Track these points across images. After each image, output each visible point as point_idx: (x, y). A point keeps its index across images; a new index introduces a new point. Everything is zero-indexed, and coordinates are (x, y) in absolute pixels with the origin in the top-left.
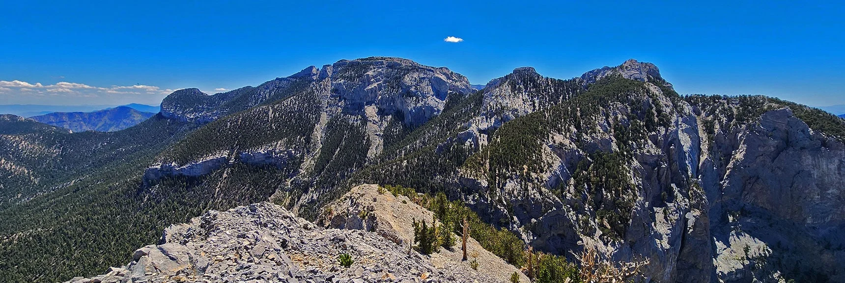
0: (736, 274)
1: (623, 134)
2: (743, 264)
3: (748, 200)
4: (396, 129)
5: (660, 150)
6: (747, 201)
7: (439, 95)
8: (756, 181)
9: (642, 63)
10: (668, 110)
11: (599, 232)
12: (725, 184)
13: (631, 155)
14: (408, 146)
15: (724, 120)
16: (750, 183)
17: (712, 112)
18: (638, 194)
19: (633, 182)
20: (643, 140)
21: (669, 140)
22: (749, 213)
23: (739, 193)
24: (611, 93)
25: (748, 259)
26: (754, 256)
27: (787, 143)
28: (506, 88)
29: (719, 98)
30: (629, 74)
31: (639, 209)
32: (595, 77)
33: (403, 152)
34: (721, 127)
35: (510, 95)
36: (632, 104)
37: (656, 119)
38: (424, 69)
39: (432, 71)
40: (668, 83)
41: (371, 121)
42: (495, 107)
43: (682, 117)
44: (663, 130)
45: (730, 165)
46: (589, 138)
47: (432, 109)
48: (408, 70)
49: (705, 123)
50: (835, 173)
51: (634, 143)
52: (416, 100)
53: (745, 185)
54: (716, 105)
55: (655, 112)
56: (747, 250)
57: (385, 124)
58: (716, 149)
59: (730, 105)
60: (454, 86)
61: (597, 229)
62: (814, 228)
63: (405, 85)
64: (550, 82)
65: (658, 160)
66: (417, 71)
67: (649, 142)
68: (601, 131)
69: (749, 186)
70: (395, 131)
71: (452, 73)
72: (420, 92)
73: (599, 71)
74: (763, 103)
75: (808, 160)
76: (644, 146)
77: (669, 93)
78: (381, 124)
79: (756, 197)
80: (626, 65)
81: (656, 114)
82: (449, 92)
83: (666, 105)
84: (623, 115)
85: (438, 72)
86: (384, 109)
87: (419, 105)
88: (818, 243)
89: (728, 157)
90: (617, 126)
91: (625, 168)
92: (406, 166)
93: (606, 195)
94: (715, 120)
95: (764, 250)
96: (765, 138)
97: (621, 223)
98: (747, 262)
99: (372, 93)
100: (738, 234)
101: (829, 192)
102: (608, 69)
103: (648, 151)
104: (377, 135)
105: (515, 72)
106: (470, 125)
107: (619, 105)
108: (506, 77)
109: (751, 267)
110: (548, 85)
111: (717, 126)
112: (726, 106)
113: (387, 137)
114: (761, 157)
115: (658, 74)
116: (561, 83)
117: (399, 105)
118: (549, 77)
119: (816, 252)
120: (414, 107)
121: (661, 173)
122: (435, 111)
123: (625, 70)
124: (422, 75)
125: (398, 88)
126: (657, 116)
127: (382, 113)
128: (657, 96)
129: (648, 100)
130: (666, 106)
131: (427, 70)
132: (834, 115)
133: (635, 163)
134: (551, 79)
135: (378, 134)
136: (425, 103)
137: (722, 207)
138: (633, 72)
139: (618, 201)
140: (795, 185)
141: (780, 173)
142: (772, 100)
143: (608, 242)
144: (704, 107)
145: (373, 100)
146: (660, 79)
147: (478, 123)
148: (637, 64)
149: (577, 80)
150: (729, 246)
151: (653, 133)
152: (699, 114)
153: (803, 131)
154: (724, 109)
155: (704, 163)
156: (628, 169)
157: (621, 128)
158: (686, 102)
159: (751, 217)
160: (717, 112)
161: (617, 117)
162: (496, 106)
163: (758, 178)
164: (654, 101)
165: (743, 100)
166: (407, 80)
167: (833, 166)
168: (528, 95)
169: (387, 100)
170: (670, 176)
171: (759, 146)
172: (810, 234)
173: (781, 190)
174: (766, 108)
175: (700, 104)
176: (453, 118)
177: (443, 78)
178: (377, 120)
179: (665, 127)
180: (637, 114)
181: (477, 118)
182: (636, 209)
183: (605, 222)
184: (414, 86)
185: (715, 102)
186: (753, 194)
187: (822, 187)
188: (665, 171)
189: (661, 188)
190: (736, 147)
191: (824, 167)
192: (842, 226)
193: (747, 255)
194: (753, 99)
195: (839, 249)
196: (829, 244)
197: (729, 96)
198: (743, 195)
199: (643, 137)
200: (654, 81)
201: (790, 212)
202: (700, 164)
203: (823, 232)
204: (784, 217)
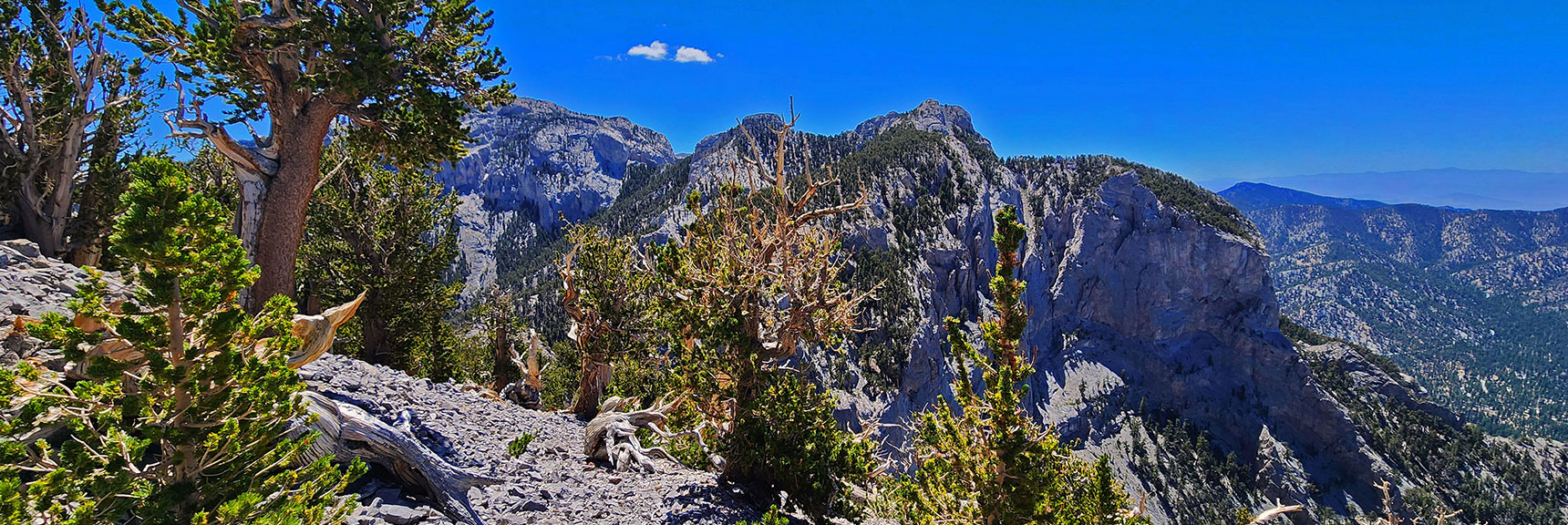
0: (1069, 426)
1: (906, 219)
2: (1078, 410)
3: (1087, 313)
4: (524, 238)
5: (959, 242)
6: (1085, 315)
7: (608, 168)
8: (1095, 284)
9: (946, 106)
10: (974, 179)
11: (863, 382)
12: (1056, 290)
13: (917, 252)
14: (545, 269)
15: (1057, 194)
16: (1087, 288)
17: (1042, 182)
18: (922, 313)
19: (916, 295)
20: (935, 228)
21: (975, 225)
22: (1087, 333)
23: (1074, 304)
24: (891, 152)
25: (1084, 400)
26: (1092, 396)
27: (1133, 223)
28: (731, 153)
29: (1051, 160)
30: (924, 124)
31: (922, 336)
32: (877, 130)
33: (535, 280)
34: (1052, 207)
35: (736, 164)
36: (922, 169)
37: (956, 193)
38: (577, 118)
39: (594, 123)
40: (983, 140)
41: (467, 225)
42: (709, 187)
43: (999, 190)
44: (964, 209)
45: (1064, 263)
46: (852, 228)
47: (595, 196)
48: (544, 121)
49: (1032, 200)
50: (1187, 264)
51: (922, 232)
52: (562, 179)
53: (1082, 291)
54: (1046, 171)
55: (955, 182)
56: (1082, 389)
57: (499, 230)
58: (1045, 239)
59: (1065, 171)
60: (640, 152)
61: (860, 377)
62: (1164, 345)
63: (539, 151)
64: (805, 141)
65: (955, 259)
66: (563, 122)
67: (945, 229)
68: (872, 215)
69: (1088, 292)
70: (521, 242)
71: (636, 128)
72: (571, 164)
73: (882, 120)
74: (1104, 167)
75: (1156, 248)
76: (937, 237)
77: (981, 153)
78: (491, 229)
79: (1095, 308)
80: (920, 109)
81: (957, 184)
82: (629, 162)
83: (970, 170)
84: (906, 188)
85: (606, 126)
86: (496, 200)
87: (568, 189)
88: (1168, 366)
89: (1061, 248)
90: (897, 207)
91: (905, 274)
92: (537, 306)
93: (875, 319)
94: (1045, 194)
95: (1104, 386)
96: (1106, 217)
97: (896, 362)
98: (1083, 406)
99: (467, 168)
100: (1073, 366)
101: (1182, 292)
102: (896, 116)
103: (942, 246)
104: (481, 251)
105: (746, 122)
106: (662, 222)
107: (903, 172)
108: (731, 132)
109: (1088, 413)
110: (802, 145)
111: (1047, 204)
112: (1059, 173)
113: (505, 257)
114: (1101, 248)
115: (970, 125)
116: (822, 141)
117: (528, 189)
118: (804, 132)
119: (1165, 380)
120: (558, 194)
121: (960, 279)
122: (602, 201)
123: (920, 116)
124: (572, 132)
125: (524, 156)
126: (958, 189)
127: (492, 206)
128: (959, 156)
129: (946, 164)
130: (972, 172)
131: (583, 120)
132: (1191, 183)
133: (923, 266)
134: (807, 134)
135: (484, 249)
136: (581, 186)
137: (1053, 328)
138: (931, 120)
139: (891, 327)
140: (1141, 286)
141: (1123, 269)
142: (1116, 162)
143: (875, 396)
144: (1031, 175)
145: (470, 182)
146: (972, 132)
147: (677, 216)
148: (938, 107)
149: (849, 136)
150: (1063, 386)
151: (952, 216)
152: (1025, 187)
153: (1150, 205)
154: (1058, 178)
155: (1028, 262)
156: (910, 275)
157: (903, 210)
158: (1006, 168)
159: (1089, 338)
160: (1047, 183)
161: (898, 192)
162: (712, 184)
163: (1098, 280)
164: (955, 163)
165: (1081, 161)
166: (542, 140)
167: (1185, 255)
168: (769, 164)
169: (501, 182)
170: (973, 283)
171: (1099, 231)
172: (1160, 354)
173: (1126, 295)
174: (1108, 173)
175: (1027, 172)
176: (634, 210)
177: (617, 136)
178: (481, 222)
179: (968, 205)
180: (930, 186)
181: (676, 208)
182: (918, 337)
183: (873, 364)
184: (558, 151)
185: (1046, 167)
186: (1092, 303)
187: (1173, 286)
188: (967, 276)
189: (961, 303)
190: (1070, 235)
191: (1173, 256)
192: (1195, 340)
193: (1083, 395)
194: (1093, 160)
195: (1192, 372)
196: (1181, 367)
197: (1064, 157)
198: (1080, 308)
199: (936, 224)
200: (963, 136)
201: (1136, 325)
202: (1023, 265)
203: (1174, 349)
204: (1130, 334)
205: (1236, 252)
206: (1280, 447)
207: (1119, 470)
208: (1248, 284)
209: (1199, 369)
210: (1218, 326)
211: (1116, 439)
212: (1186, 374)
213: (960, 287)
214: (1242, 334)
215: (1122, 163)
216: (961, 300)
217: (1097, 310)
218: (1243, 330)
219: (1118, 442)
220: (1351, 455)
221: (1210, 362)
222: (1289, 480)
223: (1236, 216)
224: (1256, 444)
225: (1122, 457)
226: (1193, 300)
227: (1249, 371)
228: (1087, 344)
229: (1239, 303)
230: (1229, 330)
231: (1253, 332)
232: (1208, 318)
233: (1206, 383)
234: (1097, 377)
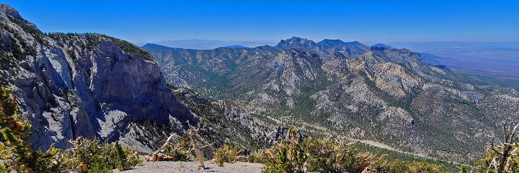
0: (112, 134)
2: (113, 128)
3: (107, 94)
5: (33, 74)
6: (106, 95)
8: (107, 83)
10: (31, 43)
12: (92, 87)
13: (6, 81)
15: (80, 49)
16: (104, 85)
17: (71, 44)
20: (14, 68)
21: (40, 65)
22: (109, 101)
23: (101, 92)
25: (115, 124)
26: (117, 122)
27: (115, 59)
29: (73, 35)
34: (79, 53)
37: (22, 50)
43: (49, 48)
44: (31, 59)
45: (92, 77)
49: (69, 52)
50: (137, 72)
51: (6, 71)
53: (103, 86)
54: (72, 39)
55: (19, 45)
56: (113, 120)
58: (80, 68)
59: (81, 39)
62: (137, 99)
65: (33, 82)
67: (22, 69)
69: (105, 87)
74: (98, 38)
75: (126, 67)
76: (17, 72)
77: (31, 30)
79: (109, 91)
81: (21, 46)
83: (28, 39)
88: (140, 105)
89: (89, 72)
94: (74, 49)
95: (121, 117)
96: (104, 58)
98: (115, 126)
100: (107, 114)
101: (138, 81)
103: (23, 76)
109: (118, 127)
111: (76, 54)
112: (78, 40)
114: (106, 69)
119: (140, 109)
121: (40, 91)
126: (22, 48)
128: (17, 31)
129: (9, 35)
130: (29, 39)
132: (132, 44)
133: (13, 87)
137: (95, 102)
140: (124, 81)
141: (116, 76)
142: (102, 36)
144: (64, 41)
150: (105, 122)
151: (23, 61)
152: (62, 46)
153: (120, 52)
154: (77, 42)
155: (75, 78)
158: (49, 38)
159: (110, 103)
160: (74, 44)
163: (108, 81)
164: (15, 36)
165: (87, 35)
167: (136, 68)
171: (103, 63)
172: (136, 102)
173: (120, 85)
174: (100, 40)
175: (61, 39)
179: (32, 55)
185: (71, 38)
186: (108, 90)
187: (135, 79)
188: (44, 89)
189: (45, 102)
190: (91, 65)
191: (133, 69)
192: (146, 95)
193: (114, 123)
194: (92, 35)
195: (147, 105)
196: (144, 105)
197: (78, 33)
198: (103, 92)
199: (14, 65)
200: (16, 21)
201: (126, 95)
202: (73, 80)
203: (140, 99)
204: (125, 98)
205: (151, 66)
206: (174, 119)
207: (133, 142)
208: (156, 76)
209: (149, 104)
210: (151, 90)
211: (129, 133)
212: (146, 106)
213: (42, 94)
214: (158, 91)
215: (106, 37)
216: (44, 100)
217: (111, 91)
218: (158, 89)
219: (130, 134)
220: (189, 115)
221: (152, 101)
222: (178, 127)
223: (148, 54)
224: (169, 120)
225: (133, 138)
226: (142, 83)
227: (162, 101)
228: (110, 105)
229: (155, 82)
230: (155, 90)
231: (161, 89)
232: (148, 87)
233: (152, 107)
234: (117, 115)
